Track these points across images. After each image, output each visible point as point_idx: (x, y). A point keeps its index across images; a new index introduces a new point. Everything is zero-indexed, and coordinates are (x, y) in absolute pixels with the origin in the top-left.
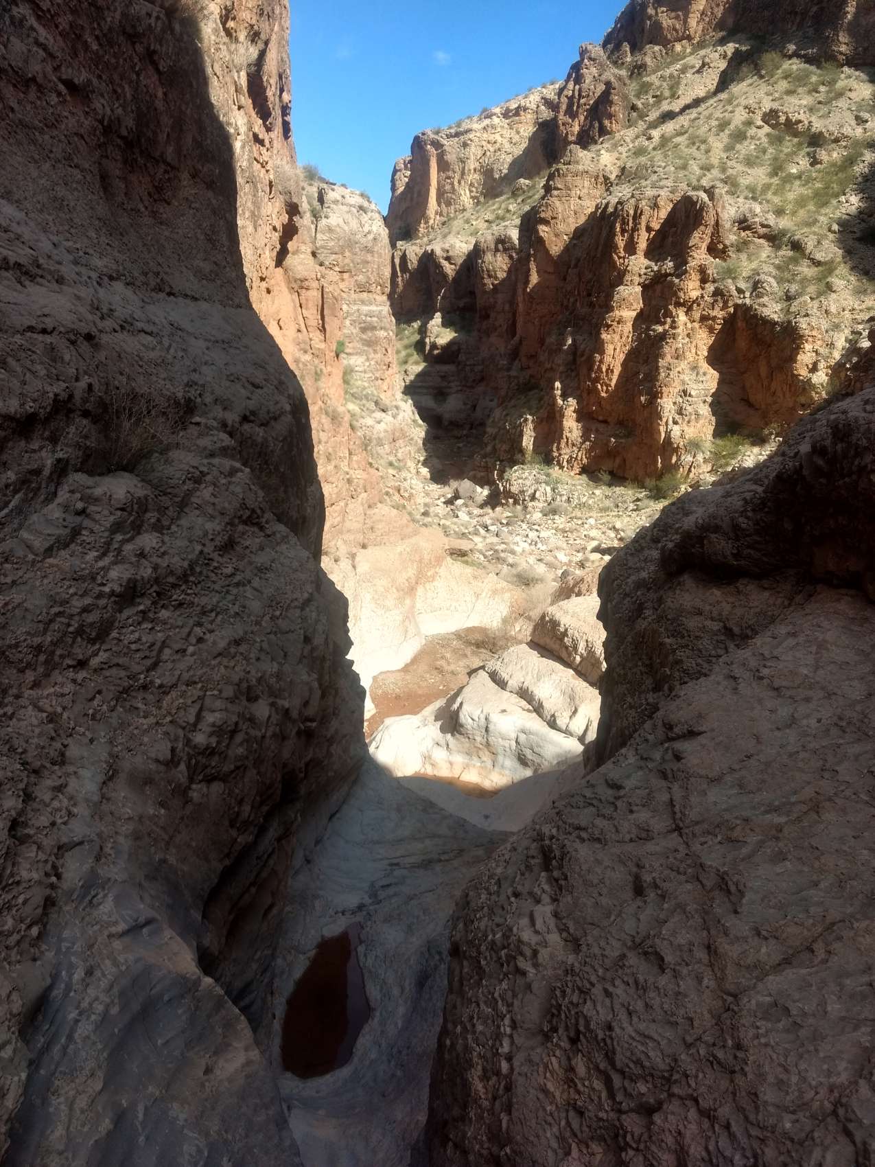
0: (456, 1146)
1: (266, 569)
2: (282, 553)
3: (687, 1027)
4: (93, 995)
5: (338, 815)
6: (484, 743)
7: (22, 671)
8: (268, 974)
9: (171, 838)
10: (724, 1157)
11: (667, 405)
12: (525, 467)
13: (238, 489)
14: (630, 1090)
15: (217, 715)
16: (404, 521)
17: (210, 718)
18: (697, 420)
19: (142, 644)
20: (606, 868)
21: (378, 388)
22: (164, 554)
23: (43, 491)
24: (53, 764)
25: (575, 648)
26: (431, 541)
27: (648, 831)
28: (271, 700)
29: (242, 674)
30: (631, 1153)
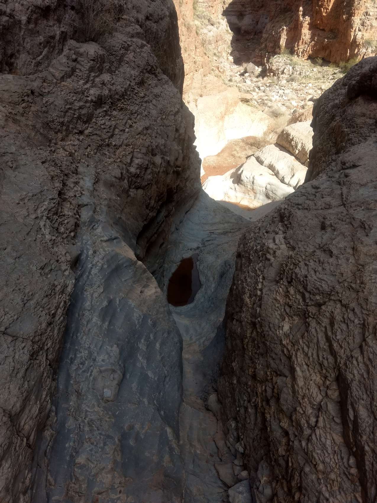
0: (237, 320)
1: (159, 96)
2: (166, 89)
3: (340, 277)
4: (97, 260)
5: (189, 212)
6: (251, 188)
7: (56, 133)
8: (162, 269)
9: (123, 210)
10: (350, 320)
11: (357, 20)
12: (280, 56)
13: (145, 55)
14: (312, 298)
15: (139, 160)
16: (220, 83)
17: (137, 161)
18: (371, 29)
19: (106, 126)
20: (309, 219)
21: (210, 12)
22: (113, 84)
23: (57, 48)
24: (73, 173)
25: (296, 147)
26: (233, 94)
27: (330, 205)
28: (162, 156)
29: (149, 143)
30: (310, 319)
